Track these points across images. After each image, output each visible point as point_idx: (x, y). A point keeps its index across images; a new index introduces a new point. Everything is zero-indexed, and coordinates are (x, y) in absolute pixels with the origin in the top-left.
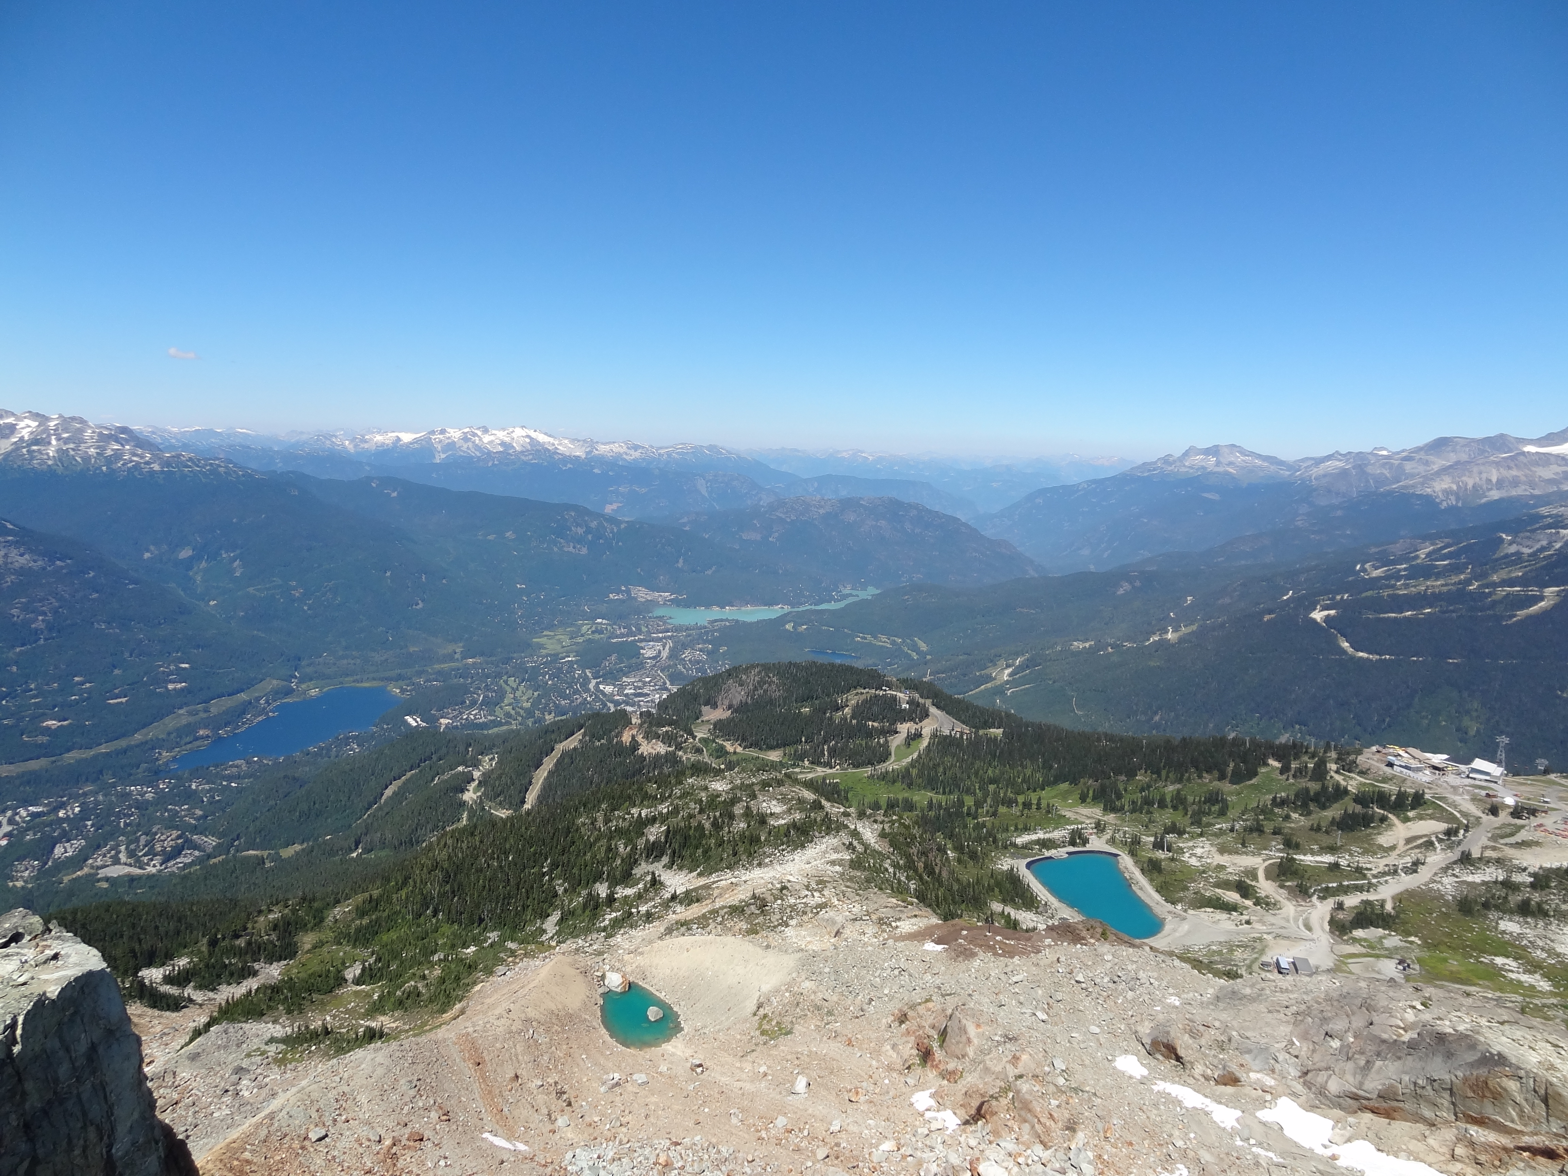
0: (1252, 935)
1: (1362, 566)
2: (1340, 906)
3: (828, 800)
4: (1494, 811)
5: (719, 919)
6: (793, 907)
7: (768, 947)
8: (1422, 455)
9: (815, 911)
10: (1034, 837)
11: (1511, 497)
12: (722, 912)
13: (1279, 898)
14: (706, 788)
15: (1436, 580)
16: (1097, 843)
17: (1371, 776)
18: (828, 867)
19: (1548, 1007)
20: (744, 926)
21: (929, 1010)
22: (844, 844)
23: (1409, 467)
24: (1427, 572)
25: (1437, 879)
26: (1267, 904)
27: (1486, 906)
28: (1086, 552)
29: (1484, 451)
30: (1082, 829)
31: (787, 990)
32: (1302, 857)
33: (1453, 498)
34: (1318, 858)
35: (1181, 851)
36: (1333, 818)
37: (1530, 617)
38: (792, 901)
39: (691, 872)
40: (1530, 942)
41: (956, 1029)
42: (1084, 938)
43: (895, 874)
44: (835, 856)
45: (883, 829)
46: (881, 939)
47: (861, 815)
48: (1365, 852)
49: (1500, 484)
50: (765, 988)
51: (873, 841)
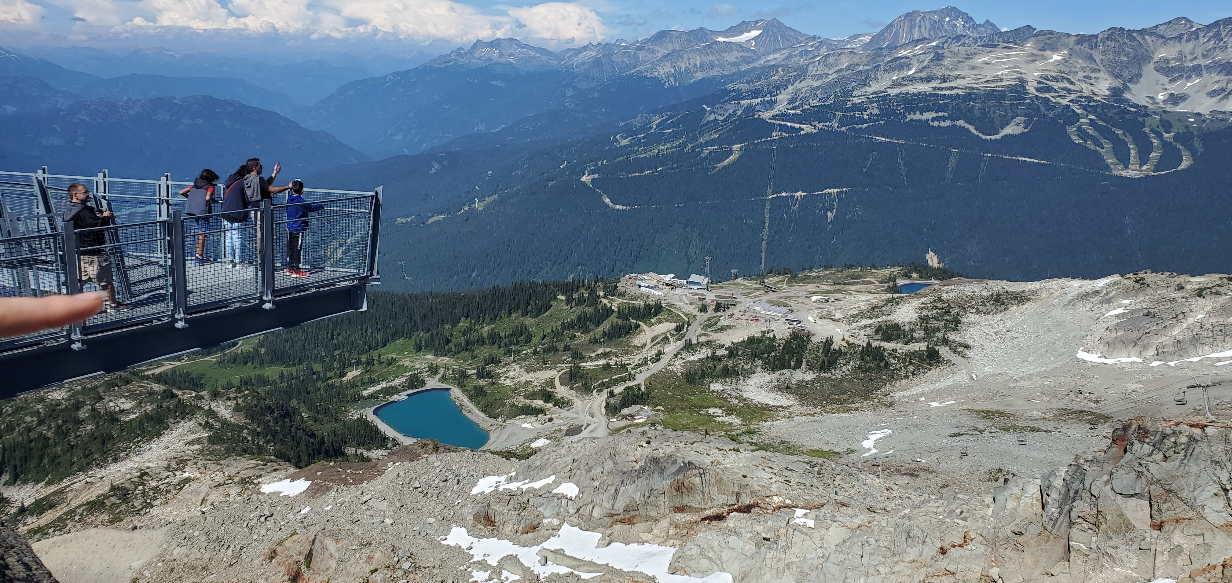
0: (554, 429)
1: (615, 137)
2: (612, 395)
3: (180, 388)
4: (704, 309)
5: (77, 518)
6: (156, 490)
7: (135, 528)
8: (649, 46)
9: (178, 487)
10: (378, 388)
11: (709, 78)
12: (79, 511)
13: (569, 397)
14: (42, 400)
15: (664, 145)
16: (432, 383)
17: (627, 297)
18: (187, 447)
19: (740, 435)
20: (105, 517)
21: (295, 541)
22: (200, 424)
23: (641, 55)
24: (658, 138)
25: (672, 362)
26: (564, 403)
27: (703, 375)
28: (399, 137)
29: (690, 42)
30: (418, 373)
31: (159, 561)
32: (584, 364)
33: (672, 79)
34: (595, 363)
35: (498, 376)
36: (604, 331)
37: (725, 167)
38: (154, 484)
39: (38, 482)
40: (728, 394)
41: (319, 550)
42: (419, 455)
43: (253, 441)
44: (192, 437)
45: (237, 403)
46: (245, 496)
47: (215, 395)
48: (626, 353)
49: (702, 67)
50: (136, 565)
51: (228, 416)
